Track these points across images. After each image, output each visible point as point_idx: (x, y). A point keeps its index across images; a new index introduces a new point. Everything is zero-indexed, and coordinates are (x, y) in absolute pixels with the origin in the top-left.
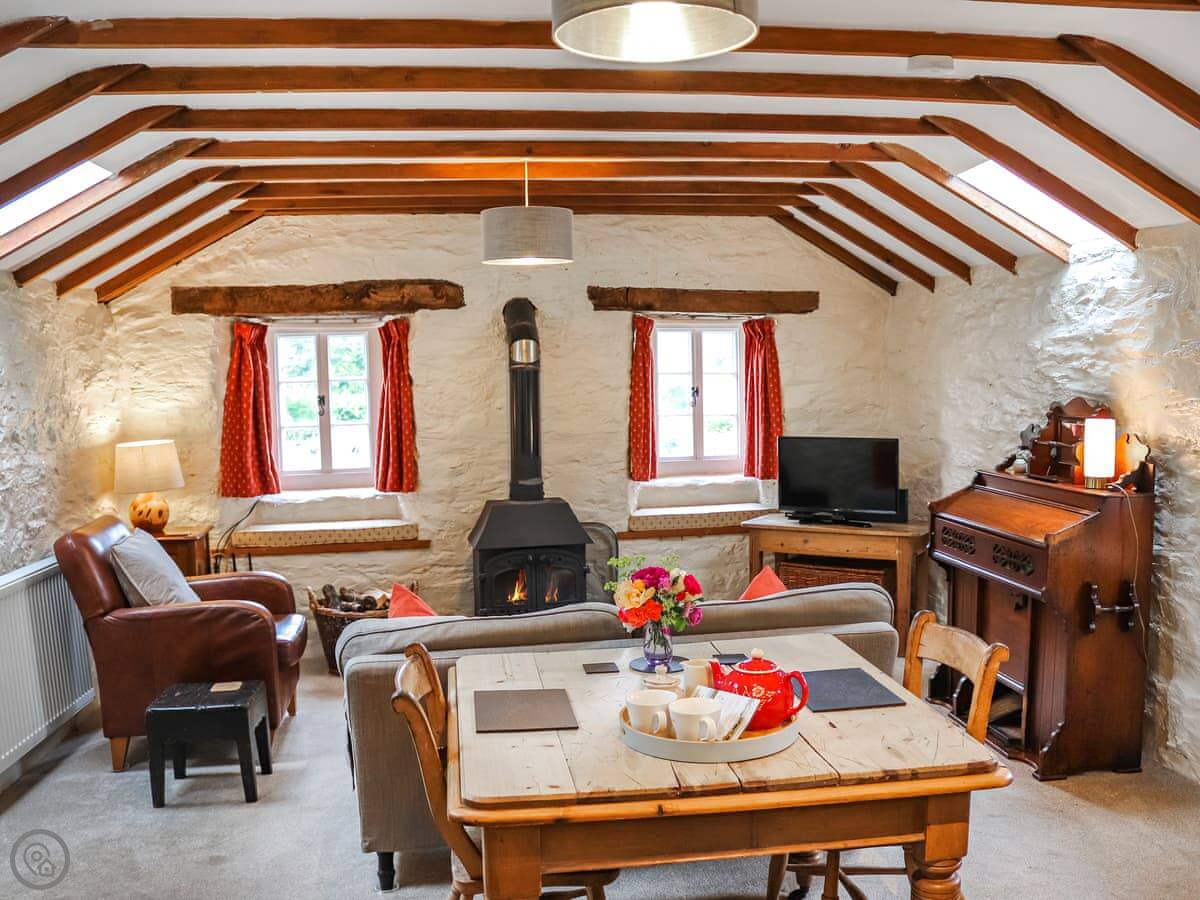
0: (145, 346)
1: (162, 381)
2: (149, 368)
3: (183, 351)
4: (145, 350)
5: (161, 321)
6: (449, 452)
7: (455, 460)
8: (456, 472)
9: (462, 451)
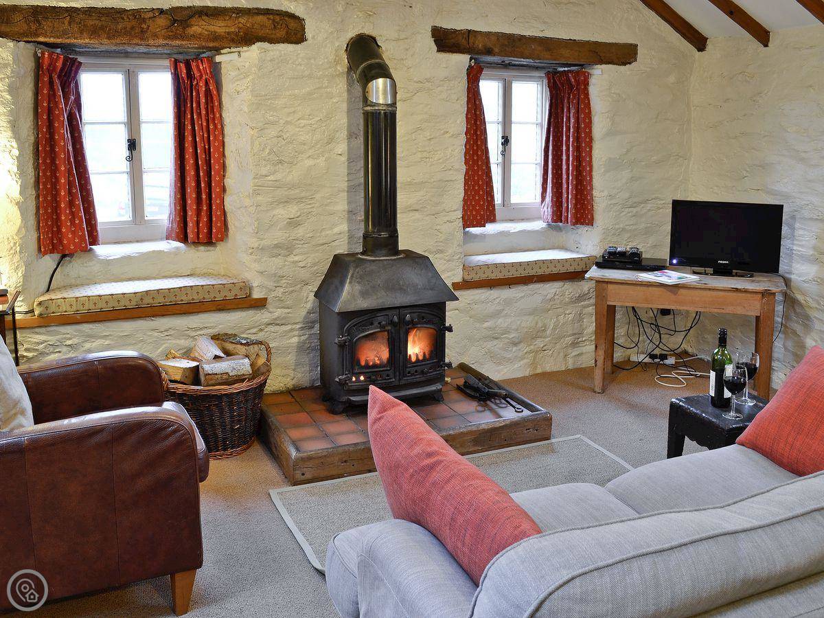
6: (287, 201)
7: (293, 210)
8: (293, 223)
9: (300, 200)
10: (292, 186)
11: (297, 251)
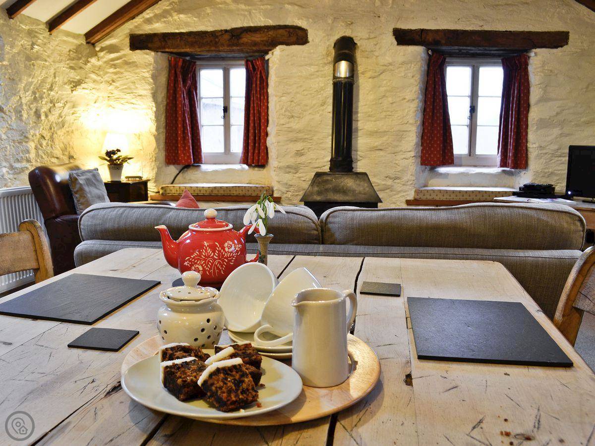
0: (115, 70)
1: (124, 92)
2: (117, 84)
3: (136, 73)
4: (116, 73)
5: (124, 56)
6: (296, 140)
7: (299, 146)
8: (299, 153)
9: (304, 140)
10: (299, 131)
11: (301, 171)
